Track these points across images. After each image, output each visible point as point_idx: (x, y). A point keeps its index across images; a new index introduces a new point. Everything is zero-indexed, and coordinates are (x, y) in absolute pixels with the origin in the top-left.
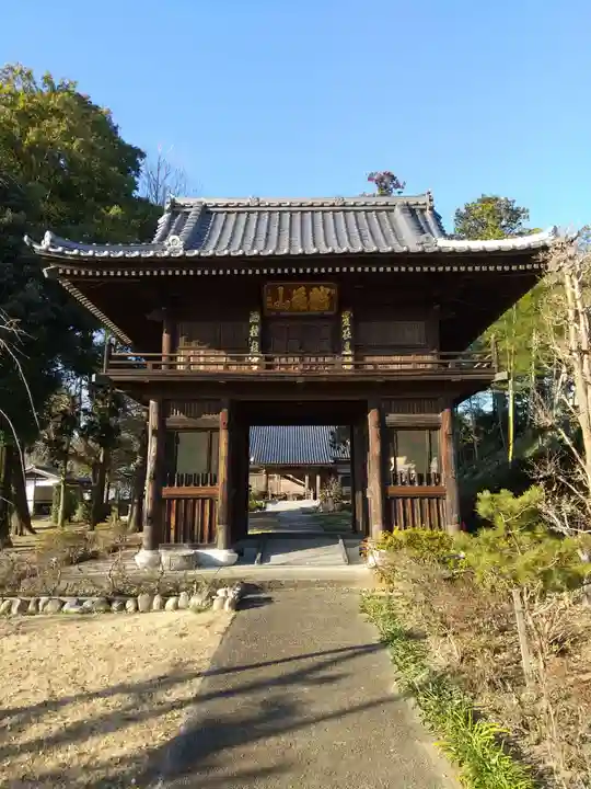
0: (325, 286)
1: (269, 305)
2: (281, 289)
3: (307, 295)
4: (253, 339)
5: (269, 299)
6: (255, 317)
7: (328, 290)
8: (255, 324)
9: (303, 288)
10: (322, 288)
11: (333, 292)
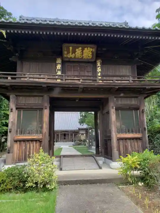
0: (90, 47)
1: (65, 56)
2: (71, 48)
3: (82, 52)
4: (58, 70)
5: (66, 52)
6: (59, 61)
7: (91, 50)
8: (59, 64)
9: (80, 48)
10: (89, 48)
11: (94, 50)
